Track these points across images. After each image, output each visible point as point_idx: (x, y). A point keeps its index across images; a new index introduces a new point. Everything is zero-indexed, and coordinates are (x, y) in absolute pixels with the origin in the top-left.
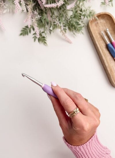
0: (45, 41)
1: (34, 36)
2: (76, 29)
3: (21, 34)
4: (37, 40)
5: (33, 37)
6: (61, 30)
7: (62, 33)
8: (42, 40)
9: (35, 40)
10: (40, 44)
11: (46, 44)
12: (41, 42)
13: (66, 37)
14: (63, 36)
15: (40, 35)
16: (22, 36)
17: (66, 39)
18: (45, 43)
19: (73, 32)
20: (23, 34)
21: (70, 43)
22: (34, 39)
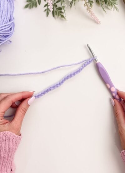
0: (62, 14)
1: (46, 8)
2: (108, 3)
3: (27, 6)
4: (50, 14)
5: (45, 10)
6: (86, 3)
7: (86, 7)
8: (58, 13)
9: (48, 14)
10: (55, 18)
11: (63, 19)
12: (56, 16)
13: (92, 14)
14: (89, 11)
15: (55, 5)
16: (28, 9)
17: (92, 16)
18: (62, 16)
19: (102, 6)
20: (29, 5)
21: (98, 23)
22: (46, 12)
